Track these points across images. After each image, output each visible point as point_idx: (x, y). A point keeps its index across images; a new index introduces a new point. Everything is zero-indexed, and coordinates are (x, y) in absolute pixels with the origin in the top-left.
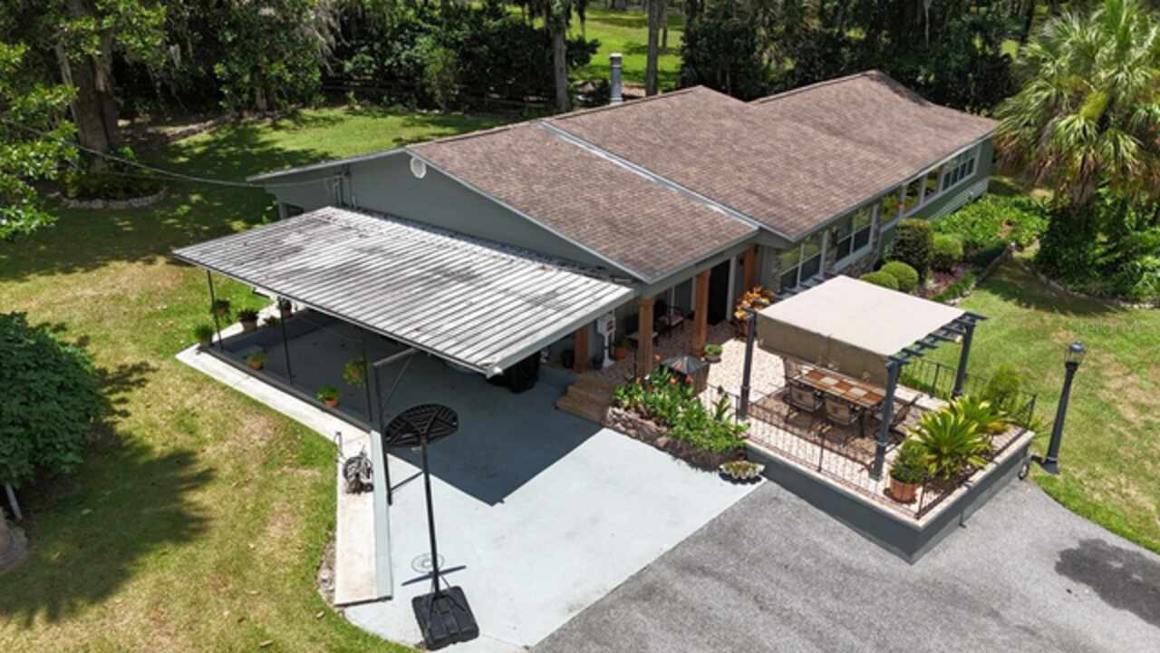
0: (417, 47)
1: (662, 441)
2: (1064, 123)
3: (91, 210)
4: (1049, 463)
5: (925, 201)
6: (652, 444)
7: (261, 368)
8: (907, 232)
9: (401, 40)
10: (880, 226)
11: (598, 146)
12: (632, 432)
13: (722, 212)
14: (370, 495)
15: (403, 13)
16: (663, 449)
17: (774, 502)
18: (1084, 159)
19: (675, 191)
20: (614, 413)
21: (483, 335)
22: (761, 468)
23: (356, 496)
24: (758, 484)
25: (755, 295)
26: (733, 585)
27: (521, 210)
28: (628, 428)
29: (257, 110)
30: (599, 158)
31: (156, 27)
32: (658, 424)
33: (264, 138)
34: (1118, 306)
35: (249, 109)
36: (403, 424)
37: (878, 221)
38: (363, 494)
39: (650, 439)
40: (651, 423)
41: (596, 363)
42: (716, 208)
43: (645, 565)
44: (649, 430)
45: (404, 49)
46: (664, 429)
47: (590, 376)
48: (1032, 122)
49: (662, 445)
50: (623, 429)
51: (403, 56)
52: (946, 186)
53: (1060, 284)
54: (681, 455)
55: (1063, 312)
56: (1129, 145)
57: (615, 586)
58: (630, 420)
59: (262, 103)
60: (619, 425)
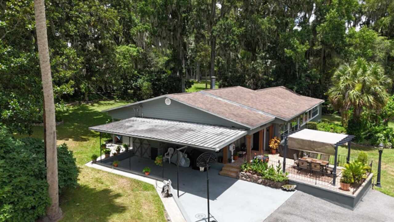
0: (138, 82)
1: (260, 181)
2: (352, 92)
3: (39, 127)
4: (378, 184)
5: (309, 119)
6: (256, 183)
7: (117, 166)
8: (310, 125)
9: (133, 80)
10: (300, 125)
11: (220, 97)
12: (248, 179)
13: (262, 114)
14: (171, 198)
15: (134, 72)
16: (260, 184)
17: (302, 196)
18: (359, 102)
19: (247, 109)
20: (242, 173)
21: (208, 142)
22: (295, 186)
23: (167, 198)
24: (295, 192)
25: (275, 139)
26: (302, 217)
27: (206, 110)
28: (247, 178)
29: (85, 101)
30: (220, 100)
31: (80, 63)
32: (258, 175)
33: (90, 109)
34: (374, 148)
35: (83, 100)
36: (202, 159)
37: (300, 123)
38: (169, 198)
39: (255, 181)
40: (256, 176)
41: (230, 161)
42: (260, 113)
43: (271, 213)
44: (255, 177)
45: (134, 83)
46: (260, 177)
47: (229, 164)
48: (341, 93)
49: (260, 182)
50: (245, 179)
51: (133, 85)
52: (313, 117)
53: (355, 142)
54: (267, 185)
55: (360, 150)
56: (371, 98)
57: (265, 219)
58: (248, 175)
59: (87, 98)
60: (243, 178)
